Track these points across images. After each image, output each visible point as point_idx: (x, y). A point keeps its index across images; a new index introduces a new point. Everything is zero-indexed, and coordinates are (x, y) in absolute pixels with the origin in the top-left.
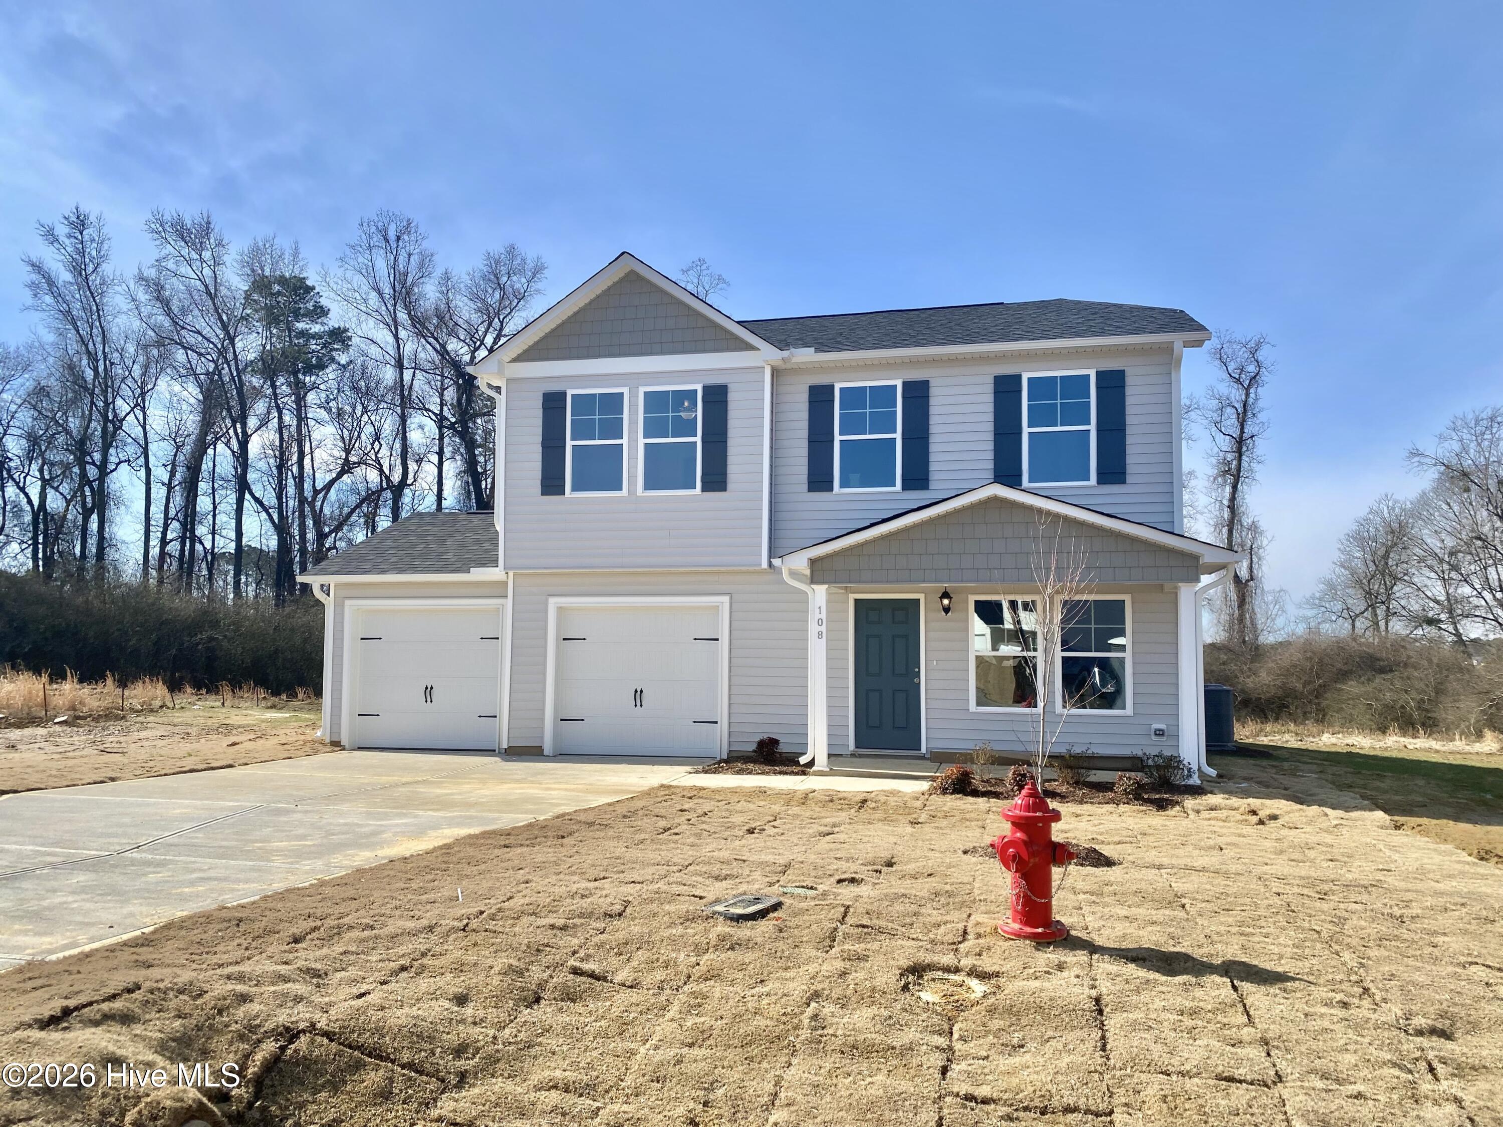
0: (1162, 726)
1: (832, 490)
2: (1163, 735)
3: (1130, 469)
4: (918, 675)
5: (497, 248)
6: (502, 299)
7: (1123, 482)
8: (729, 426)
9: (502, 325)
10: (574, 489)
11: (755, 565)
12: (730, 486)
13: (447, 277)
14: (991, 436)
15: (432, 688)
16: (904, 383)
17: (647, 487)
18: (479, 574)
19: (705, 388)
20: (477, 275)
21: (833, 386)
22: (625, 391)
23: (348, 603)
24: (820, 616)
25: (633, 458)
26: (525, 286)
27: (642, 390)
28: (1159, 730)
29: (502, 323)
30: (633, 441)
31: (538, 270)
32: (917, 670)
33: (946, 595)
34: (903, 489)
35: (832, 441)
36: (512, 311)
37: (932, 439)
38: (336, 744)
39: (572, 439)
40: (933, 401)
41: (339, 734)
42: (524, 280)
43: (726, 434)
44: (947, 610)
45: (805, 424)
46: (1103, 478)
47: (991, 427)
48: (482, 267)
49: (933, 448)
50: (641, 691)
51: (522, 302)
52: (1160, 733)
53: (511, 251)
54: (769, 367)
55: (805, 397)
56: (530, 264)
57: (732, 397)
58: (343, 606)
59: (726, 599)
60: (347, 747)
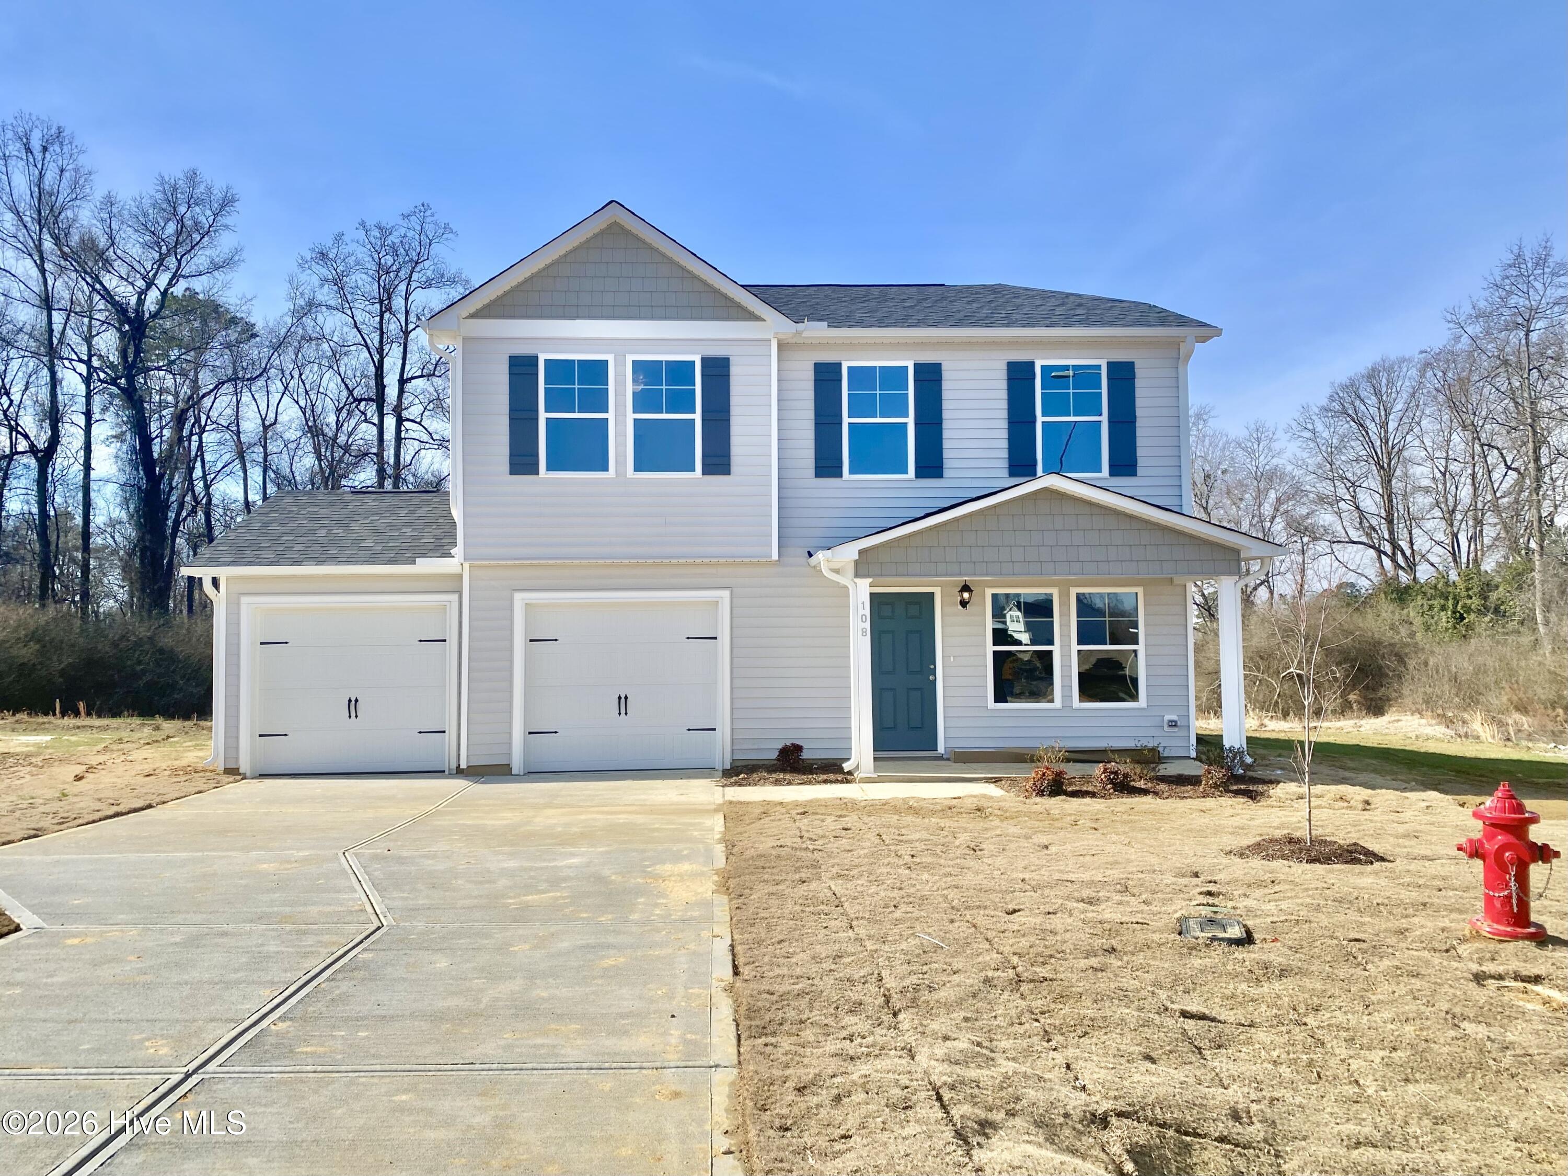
0: (1174, 718)
1: (841, 476)
2: (1175, 725)
3: (1141, 462)
4: (934, 672)
5: (175, 171)
6: (179, 233)
7: (1134, 474)
8: (732, 403)
9: (180, 264)
10: (549, 468)
11: (766, 557)
12: (733, 469)
13: (109, 201)
14: (1004, 424)
15: (356, 701)
16: (915, 364)
17: (637, 468)
18: (426, 566)
19: (704, 360)
20: (147, 203)
21: (840, 364)
22: (610, 358)
23: (244, 600)
24: (863, 612)
25: (621, 434)
26: (211, 219)
27: (630, 358)
28: (1172, 721)
29: (179, 261)
30: (621, 415)
31: (227, 202)
32: (932, 667)
33: (966, 588)
34: (917, 477)
35: (841, 424)
36: (192, 248)
37: (946, 425)
38: (233, 772)
39: (547, 410)
40: (945, 385)
41: (237, 759)
42: (208, 213)
43: (729, 412)
44: (964, 604)
45: (811, 405)
46: (1115, 470)
47: (1004, 414)
48: (153, 193)
49: (946, 434)
50: (626, 698)
51: (206, 238)
52: (1173, 724)
53: (192, 178)
54: (776, 341)
55: (810, 375)
56: (218, 194)
57: (734, 370)
58: (238, 604)
59: (726, 594)
60: (248, 775)
